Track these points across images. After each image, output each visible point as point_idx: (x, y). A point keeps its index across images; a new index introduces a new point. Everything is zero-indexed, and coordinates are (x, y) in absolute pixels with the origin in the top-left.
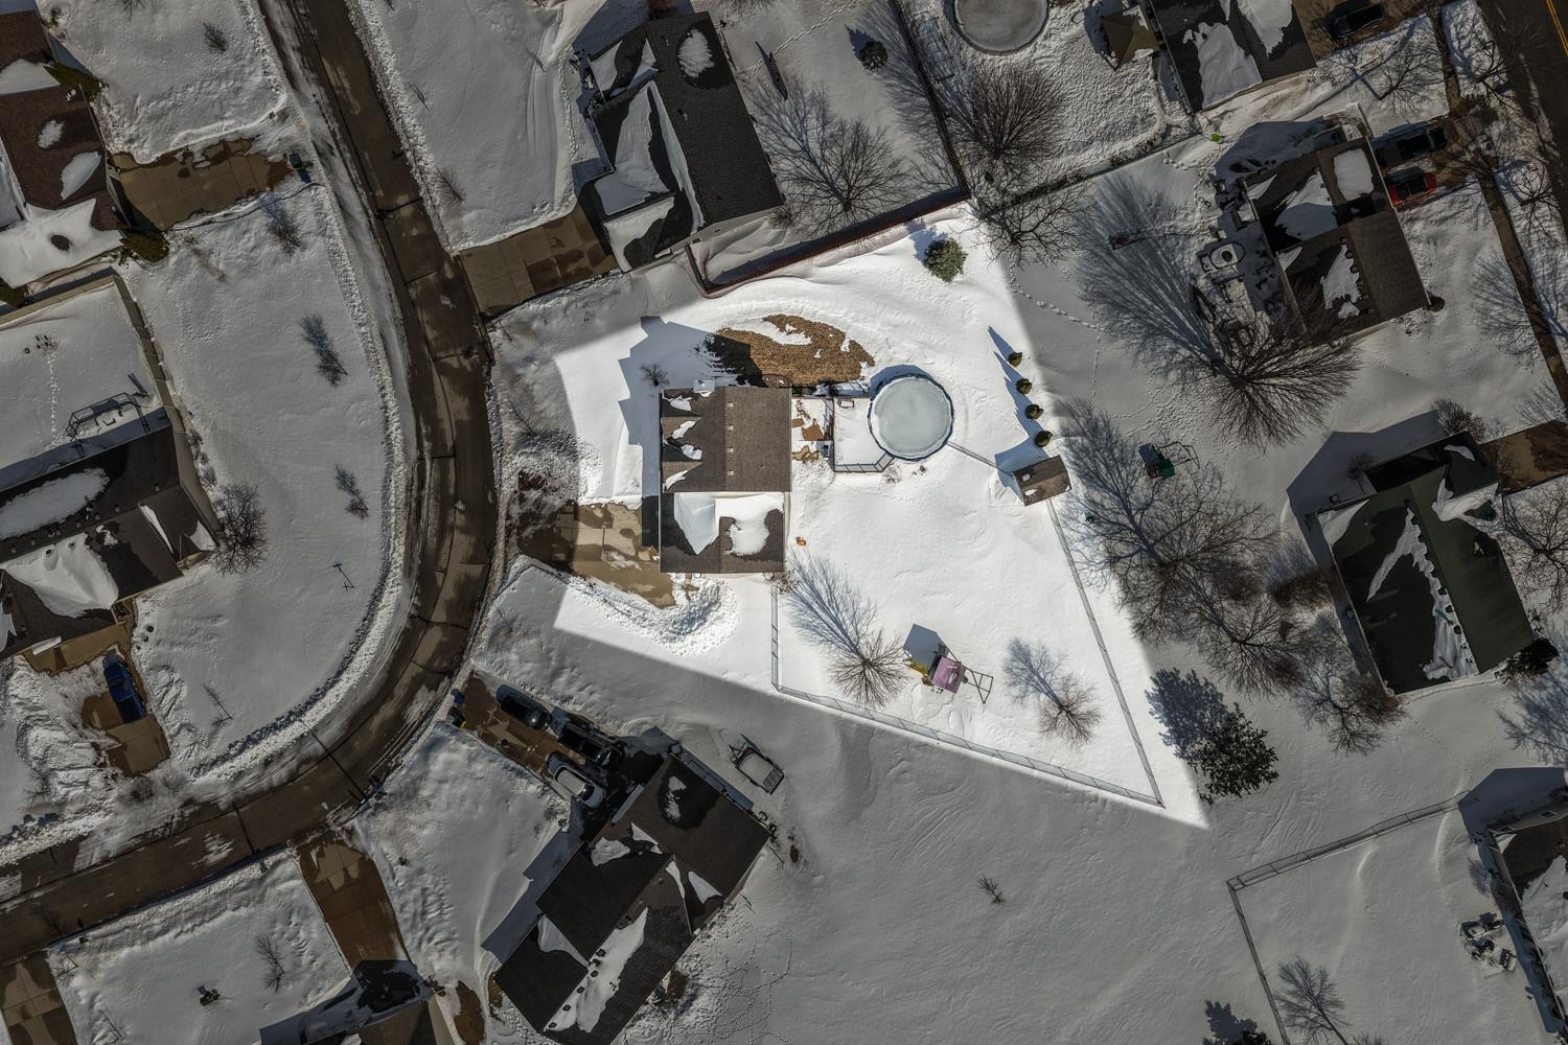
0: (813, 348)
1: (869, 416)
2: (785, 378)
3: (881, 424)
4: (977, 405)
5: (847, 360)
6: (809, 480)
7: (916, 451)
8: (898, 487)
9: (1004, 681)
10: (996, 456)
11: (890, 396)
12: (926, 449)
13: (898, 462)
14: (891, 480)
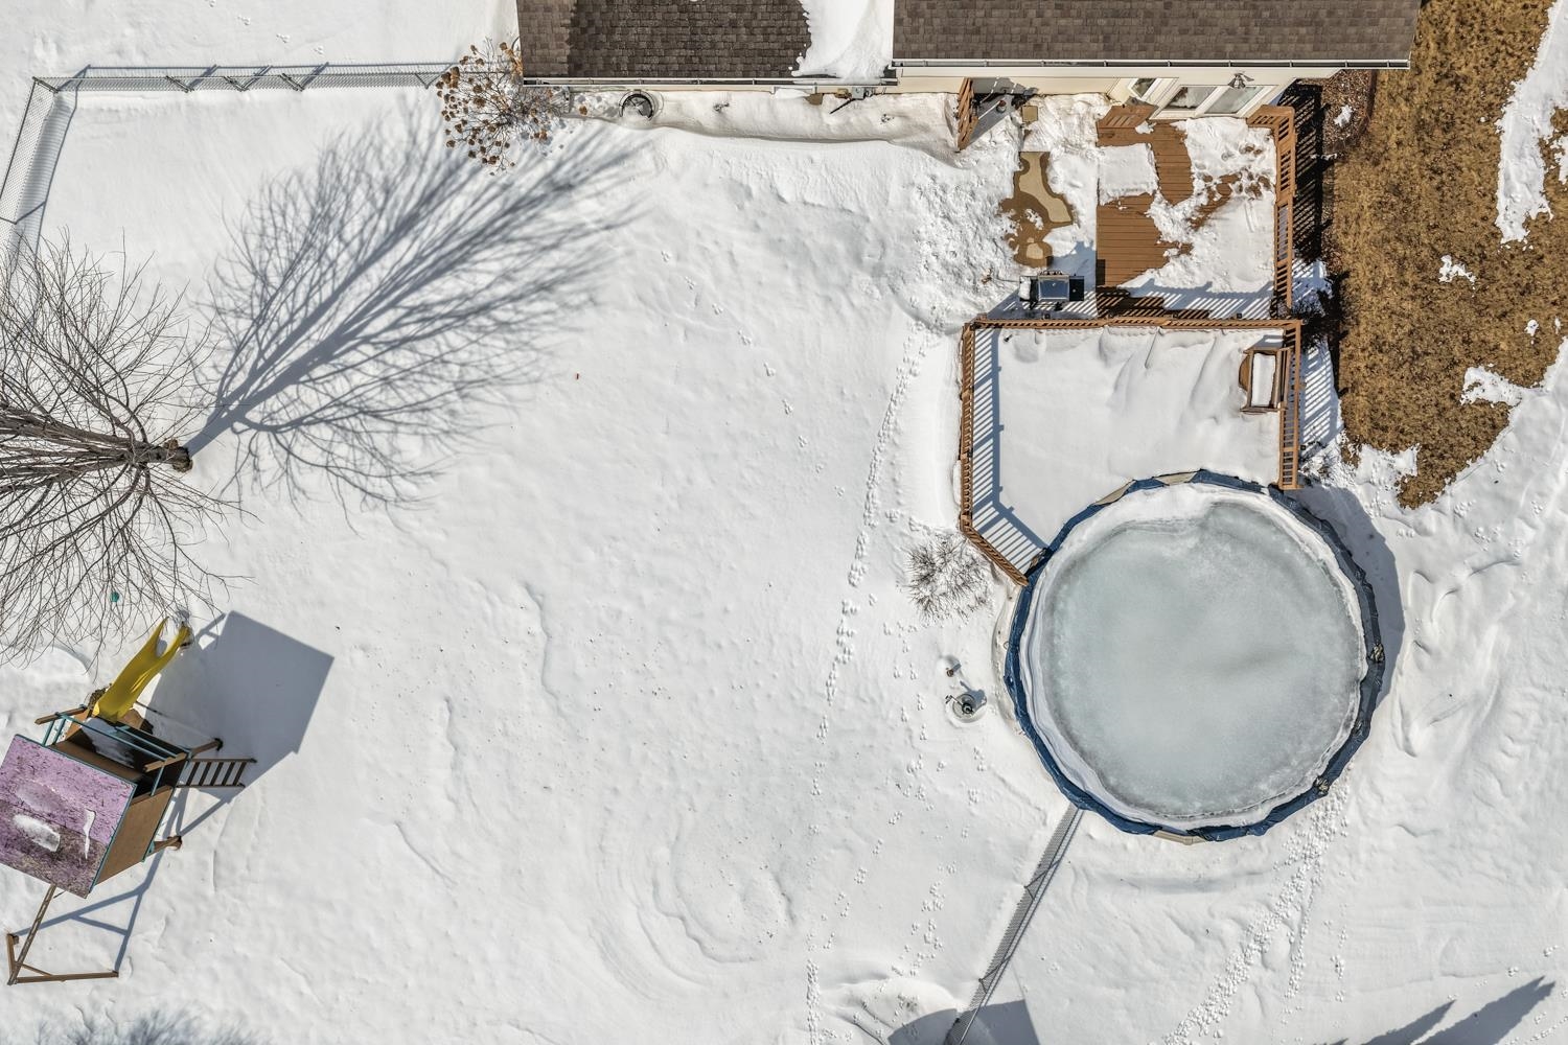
0: (1483, 251)
1: (1203, 476)
4: (1230, 930)
5: (1428, 394)
6: (929, 224)
9: (101, 1020)
13: (1002, 598)
14: (927, 568)
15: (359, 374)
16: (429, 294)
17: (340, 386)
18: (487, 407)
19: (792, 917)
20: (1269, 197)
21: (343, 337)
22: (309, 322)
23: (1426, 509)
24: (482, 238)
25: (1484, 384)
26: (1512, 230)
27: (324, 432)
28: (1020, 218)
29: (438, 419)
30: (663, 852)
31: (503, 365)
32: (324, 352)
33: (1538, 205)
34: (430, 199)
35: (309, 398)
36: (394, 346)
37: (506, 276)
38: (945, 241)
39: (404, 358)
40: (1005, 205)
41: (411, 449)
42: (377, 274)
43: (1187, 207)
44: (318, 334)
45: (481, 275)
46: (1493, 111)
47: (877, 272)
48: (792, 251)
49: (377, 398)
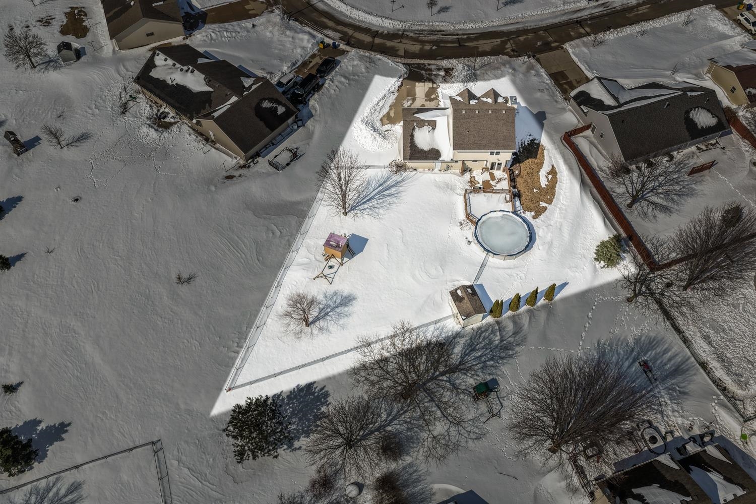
0: (540, 188)
1: (501, 211)
2: (519, 175)
3: (497, 218)
4: (515, 275)
5: (534, 205)
6: (458, 184)
7: (482, 236)
8: (458, 229)
9: (328, 291)
10: (482, 285)
11: (516, 222)
12: (483, 241)
13: (473, 227)
14: (461, 224)
15: (374, 202)
16: (384, 193)
17: (371, 204)
18: (394, 206)
19: (443, 272)
20: (507, 180)
21: (371, 198)
22: (366, 197)
23: (537, 219)
24: (393, 186)
25: (543, 204)
26: (543, 186)
27: (368, 210)
28: (471, 183)
29: (386, 208)
30: (422, 264)
31: (396, 201)
32: (368, 200)
33: (547, 183)
34: (385, 182)
35: (366, 206)
36: (379, 199)
37: (396, 191)
38: (461, 186)
39: (381, 201)
40: (469, 182)
41: (381, 212)
42: (376, 191)
43: (495, 181)
44: (367, 198)
45: (393, 190)
46: (538, 172)
47: (451, 189)
48: (439, 187)
49: (376, 206)
